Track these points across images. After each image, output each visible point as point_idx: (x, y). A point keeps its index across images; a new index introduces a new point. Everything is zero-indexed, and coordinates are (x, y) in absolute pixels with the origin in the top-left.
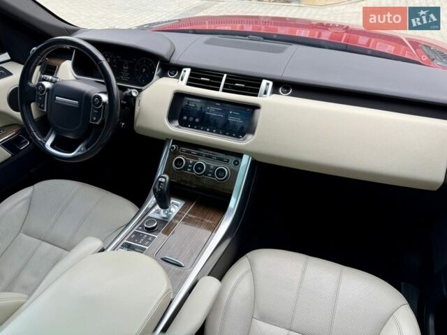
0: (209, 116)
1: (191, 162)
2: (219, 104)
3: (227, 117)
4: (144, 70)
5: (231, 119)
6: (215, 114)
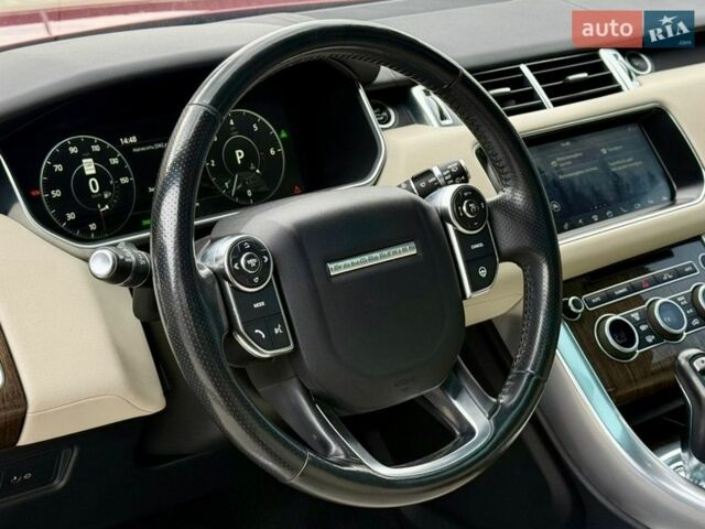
0: (570, 181)
1: (636, 316)
2: (568, 143)
3: (604, 166)
4: (240, 155)
5: (617, 167)
6: (578, 173)
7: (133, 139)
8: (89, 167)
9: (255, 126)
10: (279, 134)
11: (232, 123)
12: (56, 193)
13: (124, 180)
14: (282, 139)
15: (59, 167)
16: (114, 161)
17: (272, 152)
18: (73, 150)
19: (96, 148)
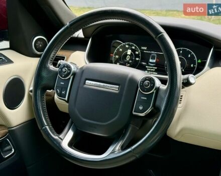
7: (145, 48)
8: (129, 52)
9: (189, 55)
10: (198, 60)
11: (181, 52)
12: (117, 57)
13: (137, 59)
14: (198, 63)
15: (121, 50)
16: (137, 53)
17: (192, 66)
18: (127, 46)
19: (133, 48)
